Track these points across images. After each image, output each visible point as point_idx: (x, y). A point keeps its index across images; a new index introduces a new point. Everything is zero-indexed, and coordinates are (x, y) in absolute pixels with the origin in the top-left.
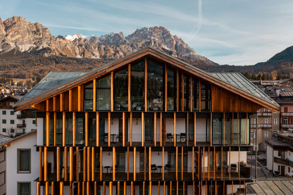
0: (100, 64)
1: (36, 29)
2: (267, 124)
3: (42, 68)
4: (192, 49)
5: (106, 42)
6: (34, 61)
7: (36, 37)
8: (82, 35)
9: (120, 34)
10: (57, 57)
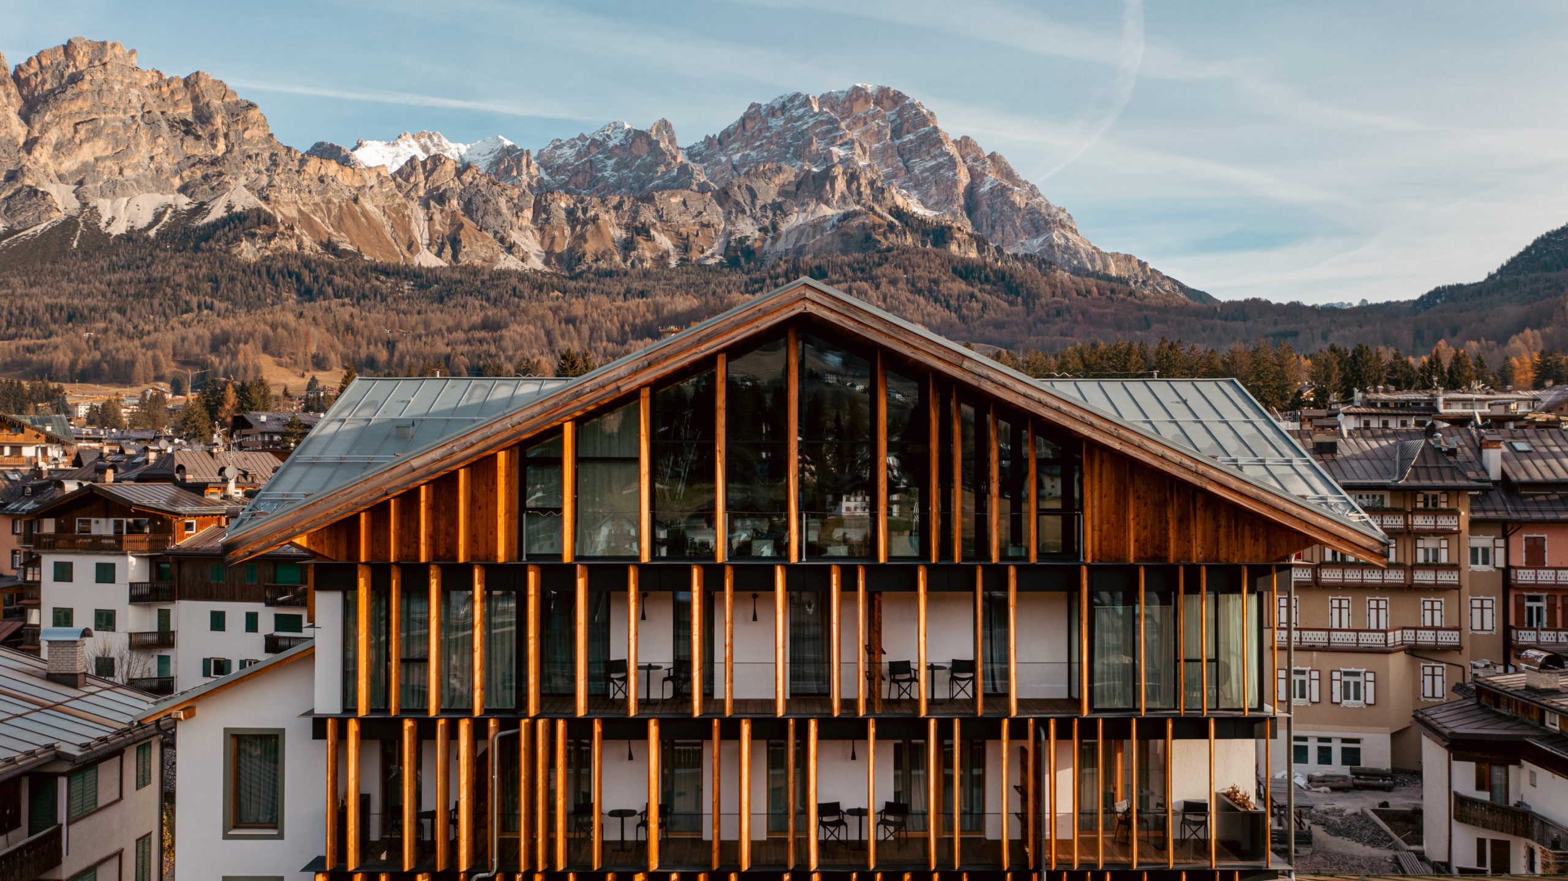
0: (545, 297)
1: (191, 109)
2: (1437, 629)
3: (228, 324)
4: (1064, 211)
5: (580, 178)
6: (180, 285)
7: (190, 152)
8: (445, 141)
9: (658, 130)
10: (307, 263)
